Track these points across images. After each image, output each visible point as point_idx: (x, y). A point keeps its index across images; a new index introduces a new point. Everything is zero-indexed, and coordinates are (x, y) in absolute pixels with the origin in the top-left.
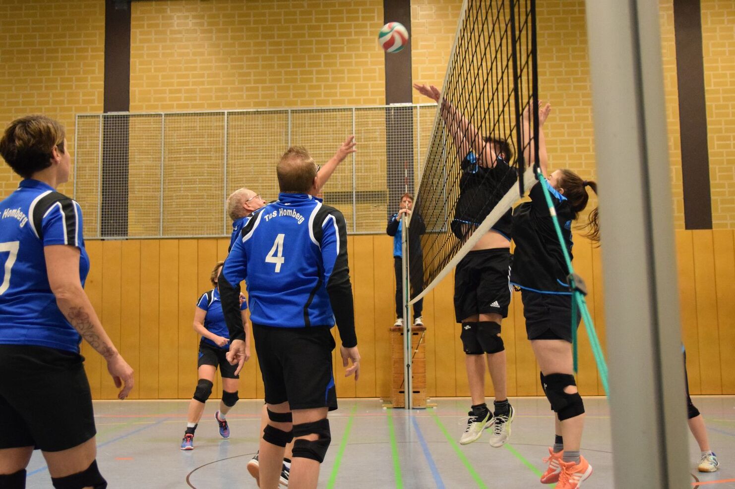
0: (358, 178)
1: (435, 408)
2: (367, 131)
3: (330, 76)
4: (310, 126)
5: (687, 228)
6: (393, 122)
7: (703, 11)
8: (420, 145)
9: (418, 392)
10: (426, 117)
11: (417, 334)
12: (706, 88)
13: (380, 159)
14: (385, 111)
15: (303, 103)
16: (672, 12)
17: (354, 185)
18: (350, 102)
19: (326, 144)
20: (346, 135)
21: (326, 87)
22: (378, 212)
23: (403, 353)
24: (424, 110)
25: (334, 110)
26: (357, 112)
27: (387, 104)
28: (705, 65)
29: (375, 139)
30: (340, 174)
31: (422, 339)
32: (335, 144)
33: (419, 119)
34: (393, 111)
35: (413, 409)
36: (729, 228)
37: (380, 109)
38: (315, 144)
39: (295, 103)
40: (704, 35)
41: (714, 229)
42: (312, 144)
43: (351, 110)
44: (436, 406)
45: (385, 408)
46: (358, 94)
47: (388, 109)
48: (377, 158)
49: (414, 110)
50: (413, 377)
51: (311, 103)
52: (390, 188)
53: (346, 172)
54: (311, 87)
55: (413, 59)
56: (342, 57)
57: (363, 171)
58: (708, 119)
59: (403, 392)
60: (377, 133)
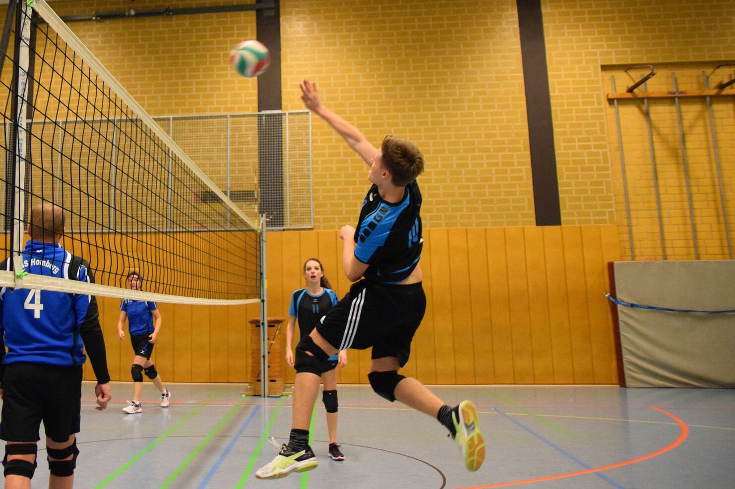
0: (232, 179)
1: (290, 396)
2: (241, 136)
3: (208, 87)
4: (190, 132)
5: (538, 224)
6: (264, 128)
7: (545, 25)
8: (289, 148)
9: (274, 381)
10: (294, 122)
11: (273, 326)
12: (551, 94)
13: (252, 160)
14: (257, 118)
15: (184, 111)
16: (517, 26)
17: (229, 185)
18: (226, 109)
19: (204, 148)
20: (222, 140)
21: (205, 96)
22: (250, 210)
23: (259, 344)
24: (292, 117)
25: (211, 117)
26: (232, 119)
27: (259, 111)
28: (549, 73)
29: (248, 143)
30: (216, 175)
31: (278, 331)
32: (212, 147)
33: (287, 124)
34: (264, 118)
35: (269, 397)
36: (577, 225)
37: (253, 116)
38: (193, 148)
39: (177, 111)
40: (548, 46)
41: (563, 225)
43: (226, 117)
44: (291, 394)
45: (244, 395)
46: (233, 102)
47: (260, 116)
48: (250, 161)
49: (283, 117)
50: (269, 367)
51: (191, 111)
52: (261, 188)
53: (222, 173)
54: (191, 97)
55: (283, 70)
56: (219, 69)
57: (237, 173)
58: (554, 123)
59: (259, 381)
60: (250, 138)
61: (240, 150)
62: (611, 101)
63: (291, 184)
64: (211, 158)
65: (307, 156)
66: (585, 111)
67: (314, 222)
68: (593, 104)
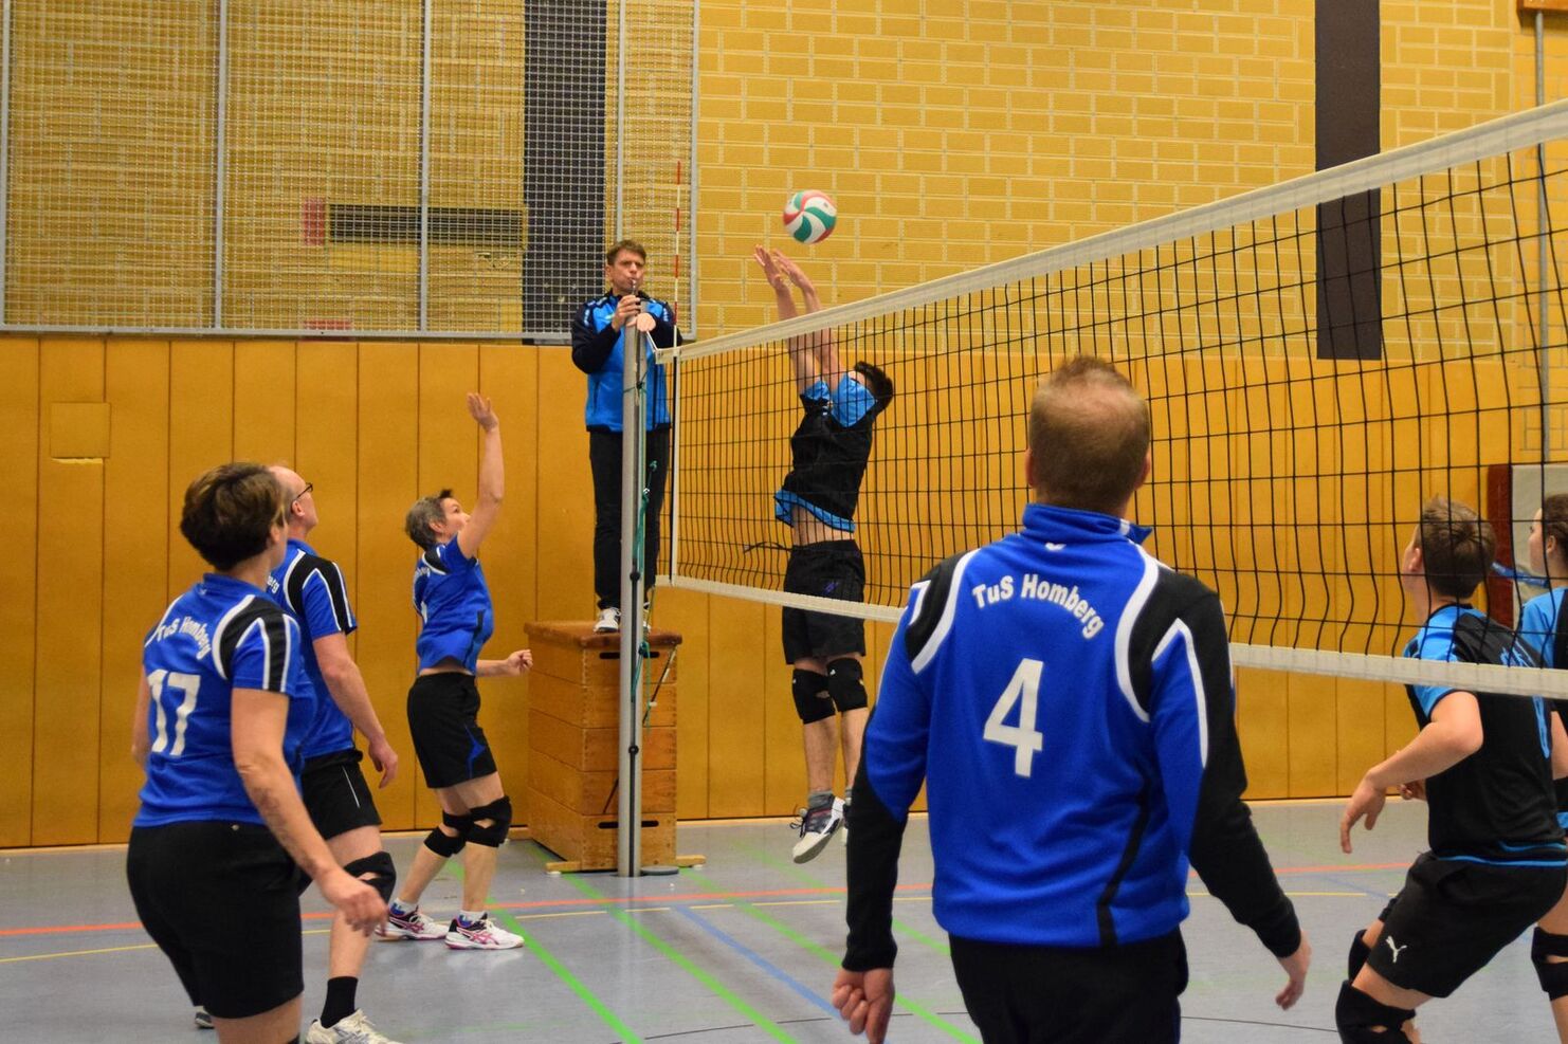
0: (437, 166)
1: (698, 867)
2: (469, 27)
9: (654, 824)
11: (660, 655)
13: (506, 111)
17: (425, 188)
20: (403, 34)
22: (496, 274)
23: (616, 710)
29: (489, 52)
30: (383, 153)
31: (668, 670)
35: (643, 874)
38: (304, 53)
41: (1386, 359)
42: (295, 53)
44: (701, 862)
45: (553, 874)
48: (497, 111)
52: (532, 204)
53: (402, 147)
57: (453, 148)
58: (1385, 65)
59: (614, 825)
60: (499, 35)
61: (466, 73)
62: (1527, 16)
63: (630, 197)
64: (365, 93)
65: (685, 109)
66: (1465, 38)
67: (699, 321)
68: (1483, 19)
